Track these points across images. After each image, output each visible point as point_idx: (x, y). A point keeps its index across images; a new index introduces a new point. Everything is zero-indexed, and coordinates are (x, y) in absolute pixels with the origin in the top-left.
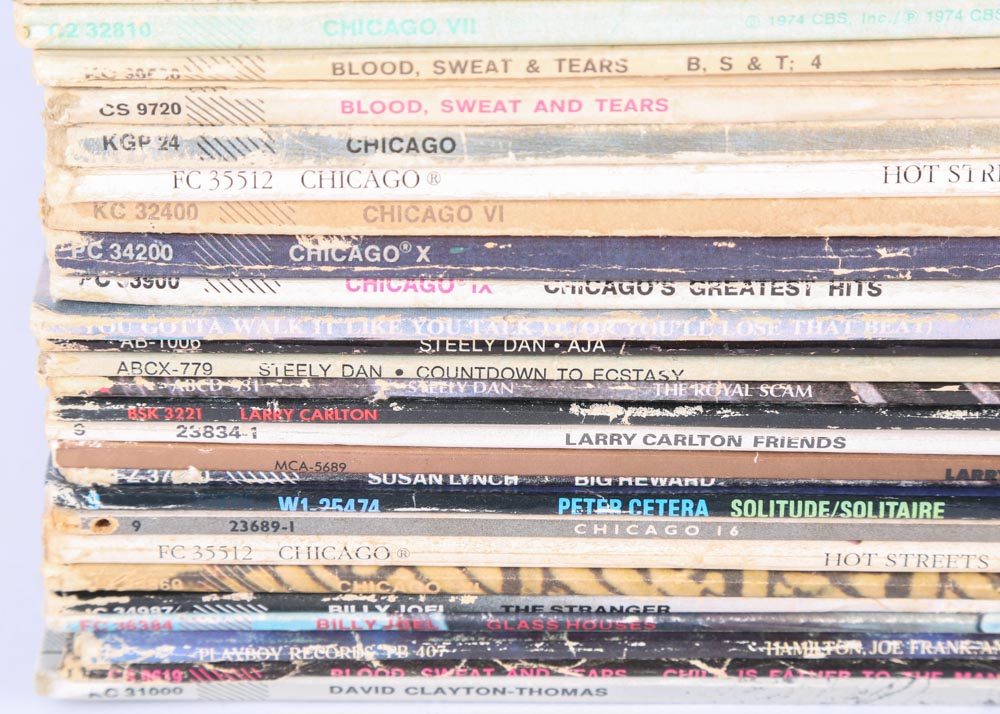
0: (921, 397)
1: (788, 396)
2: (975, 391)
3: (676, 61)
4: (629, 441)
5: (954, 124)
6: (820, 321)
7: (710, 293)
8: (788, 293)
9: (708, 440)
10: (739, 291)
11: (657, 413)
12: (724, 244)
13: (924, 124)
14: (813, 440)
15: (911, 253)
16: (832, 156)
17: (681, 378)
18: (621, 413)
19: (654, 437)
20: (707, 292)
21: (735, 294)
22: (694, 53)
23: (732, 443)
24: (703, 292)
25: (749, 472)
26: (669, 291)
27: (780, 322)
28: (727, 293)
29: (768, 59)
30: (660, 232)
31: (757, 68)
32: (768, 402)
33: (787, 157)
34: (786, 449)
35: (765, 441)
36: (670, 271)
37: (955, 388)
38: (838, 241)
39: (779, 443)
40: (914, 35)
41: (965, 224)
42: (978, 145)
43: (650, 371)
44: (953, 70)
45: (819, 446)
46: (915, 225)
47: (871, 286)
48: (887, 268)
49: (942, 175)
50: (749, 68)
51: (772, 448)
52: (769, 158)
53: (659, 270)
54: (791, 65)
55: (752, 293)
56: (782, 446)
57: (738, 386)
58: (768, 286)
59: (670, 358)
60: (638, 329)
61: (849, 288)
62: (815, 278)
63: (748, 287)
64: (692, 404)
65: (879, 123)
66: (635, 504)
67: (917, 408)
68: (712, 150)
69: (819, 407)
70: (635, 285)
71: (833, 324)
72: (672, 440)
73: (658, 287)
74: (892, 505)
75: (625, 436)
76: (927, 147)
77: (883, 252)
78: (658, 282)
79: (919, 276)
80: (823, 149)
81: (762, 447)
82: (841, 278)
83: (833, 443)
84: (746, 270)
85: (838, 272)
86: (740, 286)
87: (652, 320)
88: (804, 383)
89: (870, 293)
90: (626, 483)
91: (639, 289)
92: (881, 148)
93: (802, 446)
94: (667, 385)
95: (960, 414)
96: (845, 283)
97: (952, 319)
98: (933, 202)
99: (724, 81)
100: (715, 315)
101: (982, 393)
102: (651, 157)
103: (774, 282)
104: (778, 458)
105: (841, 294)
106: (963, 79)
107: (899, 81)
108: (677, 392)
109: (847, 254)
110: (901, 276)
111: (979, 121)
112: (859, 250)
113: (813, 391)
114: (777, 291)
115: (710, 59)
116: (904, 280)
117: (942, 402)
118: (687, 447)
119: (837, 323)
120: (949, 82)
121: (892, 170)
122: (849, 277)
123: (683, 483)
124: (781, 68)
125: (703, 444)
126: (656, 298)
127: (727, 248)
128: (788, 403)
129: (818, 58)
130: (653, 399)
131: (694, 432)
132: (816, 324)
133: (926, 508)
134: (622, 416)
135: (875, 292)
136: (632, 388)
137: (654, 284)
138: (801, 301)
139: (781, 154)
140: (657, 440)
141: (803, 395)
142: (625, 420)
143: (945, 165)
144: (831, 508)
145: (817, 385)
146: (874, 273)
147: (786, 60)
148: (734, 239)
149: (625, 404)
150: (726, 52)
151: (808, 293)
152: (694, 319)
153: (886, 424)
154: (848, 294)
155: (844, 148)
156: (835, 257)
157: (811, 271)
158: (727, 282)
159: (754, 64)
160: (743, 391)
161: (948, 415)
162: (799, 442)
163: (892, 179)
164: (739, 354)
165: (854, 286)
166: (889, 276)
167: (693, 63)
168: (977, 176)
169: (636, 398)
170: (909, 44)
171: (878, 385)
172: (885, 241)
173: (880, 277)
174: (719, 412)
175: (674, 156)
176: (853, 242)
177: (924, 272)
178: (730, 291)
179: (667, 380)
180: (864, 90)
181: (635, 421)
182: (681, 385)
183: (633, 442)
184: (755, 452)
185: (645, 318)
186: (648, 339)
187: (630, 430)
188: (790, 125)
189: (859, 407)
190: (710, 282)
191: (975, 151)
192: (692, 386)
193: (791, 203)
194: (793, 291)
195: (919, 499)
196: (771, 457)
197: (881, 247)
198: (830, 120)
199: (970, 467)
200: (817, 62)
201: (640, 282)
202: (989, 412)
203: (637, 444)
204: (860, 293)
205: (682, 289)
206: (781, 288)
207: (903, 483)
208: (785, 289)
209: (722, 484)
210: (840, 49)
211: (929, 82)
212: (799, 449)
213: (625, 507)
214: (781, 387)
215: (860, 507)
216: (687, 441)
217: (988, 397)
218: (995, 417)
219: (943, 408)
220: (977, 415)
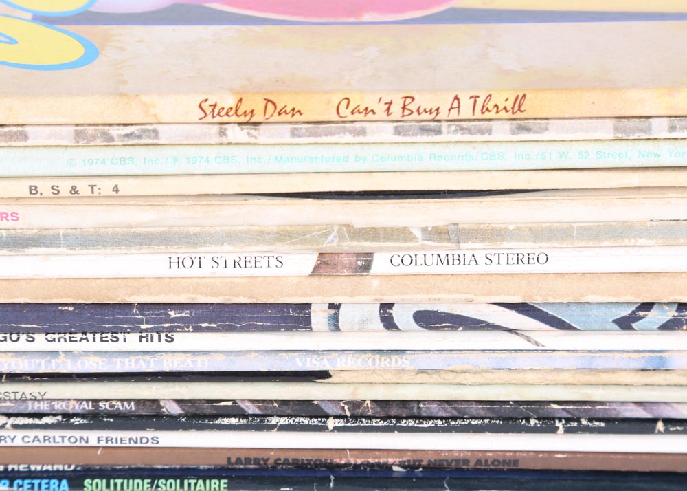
0: (208, 409)
1: (118, 409)
2: (242, 405)
3: (22, 188)
4: (13, 440)
5: (212, 230)
6: (133, 359)
7: (59, 341)
8: (111, 340)
9: (66, 440)
10: (78, 339)
11: (29, 421)
12: (66, 308)
13: (192, 230)
14: (137, 439)
15: (191, 314)
16: (133, 250)
17: (45, 397)
18: (5, 422)
19: (29, 437)
20: (57, 340)
21: (76, 341)
22: (32, 182)
23: (82, 441)
24: (54, 340)
25: (96, 461)
26: (31, 339)
27: (106, 360)
28: (71, 341)
29: (84, 189)
30: (22, 300)
31: (76, 193)
32: (105, 413)
33: (102, 251)
34: (119, 444)
35: (104, 439)
36: (30, 326)
37: (230, 403)
38: (142, 306)
39: (114, 441)
40: (179, 173)
41: (225, 295)
42: (229, 244)
43: (23, 393)
44: (207, 195)
45: (141, 442)
46: (194, 296)
47: (166, 336)
48: (176, 324)
49: (207, 263)
50: (71, 192)
51: (110, 444)
52: (90, 251)
53: (23, 326)
54: (99, 191)
55: (88, 341)
56: (117, 442)
57: (84, 402)
58: (98, 336)
59: (38, 384)
60: (10, 365)
61: (152, 337)
62: (129, 330)
63: (84, 337)
64: (55, 415)
65: (162, 229)
66: (18, 484)
67: (204, 416)
68: (52, 246)
69: (140, 416)
70: (8, 335)
71: (141, 361)
72: (42, 439)
73: (23, 337)
74: (193, 482)
75: (9, 437)
76: (196, 244)
77: (172, 314)
78: (23, 333)
79: (197, 329)
80: (126, 246)
81: (103, 444)
82: (146, 330)
83: (151, 441)
84: (81, 326)
85: (144, 326)
86: (78, 336)
87: (19, 359)
88: (129, 401)
89: (166, 340)
90: (13, 469)
91: (11, 338)
92: (165, 245)
93: (130, 443)
94: (36, 402)
95: (234, 421)
96: (150, 334)
97: (221, 357)
98: (204, 280)
99: (55, 201)
100: (63, 355)
101: (248, 407)
102: (10, 251)
103: (102, 333)
104: (114, 451)
105: (147, 341)
106: (214, 201)
107: (172, 202)
108: (44, 407)
109: (148, 315)
110: (186, 329)
111: (229, 228)
112: (157, 312)
113: (135, 405)
114: (104, 339)
115: (44, 187)
116: (189, 331)
117: (222, 412)
118: (52, 444)
119: (144, 360)
120: (205, 203)
121: (174, 260)
122: (152, 330)
123: (53, 468)
124: (93, 192)
125: (63, 441)
126: (23, 344)
127: (67, 310)
128: (119, 414)
129: (116, 186)
130: (27, 412)
131: (57, 434)
132: (130, 361)
133: (215, 483)
134: (6, 424)
135: (169, 340)
136: (13, 405)
137: (21, 335)
138: (120, 346)
139: (98, 249)
140: (31, 439)
141: (128, 408)
142: (8, 426)
143: (209, 257)
144: (152, 484)
145: (138, 402)
146: (167, 327)
147: (95, 188)
148: (73, 305)
149: (9, 415)
150: (55, 182)
151: (125, 341)
152: (48, 358)
153: (186, 428)
154: (152, 341)
155: (140, 245)
156: (140, 317)
157: (125, 326)
158: (70, 333)
159: (74, 190)
160: (88, 405)
161: (226, 421)
162: (128, 440)
163: (174, 265)
164: (83, 381)
165: (156, 336)
166: (178, 329)
167: (33, 190)
168: (230, 264)
169: (16, 411)
170: (176, 178)
171: (179, 401)
172: (174, 306)
173: (172, 330)
174: (72, 420)
175: (26, 250)
176: (152, 306)
177: (200, 326)
178: (72, 339)
179: (36, 399)
180: (149, 208)
181: (16, 427)
182: (46, 402)
183: (15, 440)
184: (98, 447)
185: (14, 358)
186: (17, 372)
187: (13, 433)
188: (104, 230)
189: (167, 416)
190: (59, 333)
191: (227, 248)
192: (53, 403)
193: (109, 281)
194: (115, 339)
195: (211, 478)
196: (110, 450)
197: (171, 310)
198: (130, 227)
199: (243, 456)
200: (116, 189)
201: (11, 334)
202: (253, 419)
203: (18, 442)
204: (160, 341)
205: (40, 338)
206: (107, 337)
207: (201, 467)
208: (109, 338)
209: (79, 468)
210: (131, 181)
211: (191, 203)
212: (128, 445)
213: (11, 485)
214: (113, 403)
215: (171, 484)
216: (52, 440)
217: (251, 409)
218: (258, 420)
219: (223, 416)
220: (245, 421)
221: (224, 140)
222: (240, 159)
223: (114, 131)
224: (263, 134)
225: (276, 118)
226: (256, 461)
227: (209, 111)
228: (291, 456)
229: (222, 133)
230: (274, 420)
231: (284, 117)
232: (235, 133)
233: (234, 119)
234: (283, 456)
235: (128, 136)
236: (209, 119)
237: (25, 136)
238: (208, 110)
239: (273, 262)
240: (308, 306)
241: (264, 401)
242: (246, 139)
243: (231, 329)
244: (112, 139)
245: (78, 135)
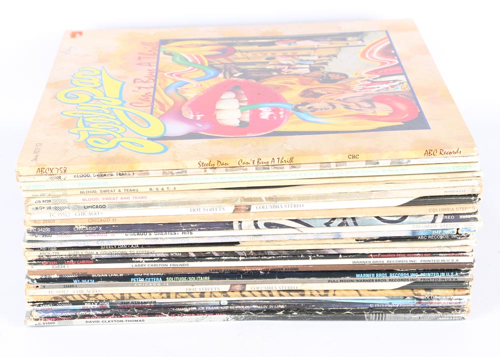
0: (203, 255)
2: (214, 253)
3: (147, 189)
5: (203, 200)
6: (181, 239)
11: (150, 260)
13: (197, 200)
14: (182, 265)
15: (197, 225)
16: (180, 207)
17: (154, 252)
19: (150, 265)
20: (158, 234)
22: (151, 187)
23: (166, 266)
25: (170, 272)
26: (150, 234)
27: (172, 240)
29: (165, 188)
30: (148, 223)
32: (172, 257)
33: (171, 207)
34: (177, 266)
36: (150, 230)
37: (210, 253)
38: (183, 223)
39: (175, 265)
40: (193, 183)
41: (207, 219)
43: (148, 251)
46: (198, 220)
49: (202, 210)
52: (167, 207)
53: (148, 230)
55: (167, 234)
58: (170, 233)
59: (152, 248)
60: (144, 242)
62: (179, 231)
64: (157, 258)
65: (188, 200)
66: (147, 279)
67: (202, 257)
68: (156, 206)
69: (183, 258)
71: (183, 240)
72: (154, 265)
73: (148, 234)
74: (199, 278)
76: (198, 204)
77: (192, 226)
79: (199, 230)
80: (178, 205)
81: (172, 266)
82: (184, 231)
83: (186, 265)
84: (165, 230)
85: (183, 230)
86: (164, 233)
88: (179, 253)
90: (145, 275)
91: (144, 234)
92: (189, 205)
94: (152, 254)
95: (211, 258)
97: (207, 238)
98: (201, 215)
99: (157, 192)
100: (159, 239)
102: (144, 208)
105: (185, 234)
106: (203, 191)
107: (191, 191)
108: (154, 255)
109: (185, 226)
110: (196, 230)
111: (208, 199)
112: (187, 225)
115: (154, 189)
118: (157, 267)
120: (201, 192)
121: (192, 209)
122: (186, 231)
123: (157, 274)
124: (168, 190)
125: (160, 266)
126: (148, 236)
127: (161, 225)
128: (177, 257)
129: (175, 188)
130: (149, 257)
131: (158, 263)
133: (206, 278)
134: (143, 261)
135: (191, 233)
136: (145, 255)
138: (176, 236)
141: (179, 255)
143: (202, 208)
144: (187, 278)
145: (182, 253)
146: (190, 230)
147: (169, 188)
148: (162, 223)
149: (144, 258)
150: (157, 187)
151: (178, 234)
152: (155, 240)
153: (197, 261)
155: (182, 205)
156: (182, 227)
158: (162, 232)
159: (163, 189)
160: (167, 255)
161: (209, 258)
162: (179, 265)
163: (192, 211)
164: (166, 247)
165: (187, 232)
166: (194, 230)
167: (151, 189)
168: (209, 210)
169: (146, 257)
170: (192, 185)
171: (194, 253)
173: (192, 230)
174: (162, 259)
175: (149, 207)
176: (186, 223)
178: (162, 234)
180: (184, 194)
181: (146, 262)
183: (145, 266)
184: (170, 267)
185: (146, 240)
186: (147, 244)
187: (145, 264)
188: (171, 201)
189: (191, 257)
191: (207, 205)
192: (157, 254)
193: (173, 216)
194: (175, 234)
195: (205, 276)
196: (174, 268)
197: (191, 224)
198: (179, 199)
199: (214, 269)
203: (147, 266)
204: (188, 234)
205: (153, 234)
207: (202, 273)
208: (173, 233)
209: (165, 274)
210: (179, 186)
211: (197, 192)
213: (145, 280)
214: (175, 254)
215: (193, 278)
216: (156, 265)
217: (216, 255)
218: (218, 258)
219: (208, 257)
220: (214, 258)
221: (206, 173)
222: (211, 179)
223: (174, 171)
224: (217, 171)
225: (221, 166)
226: (218, 271)
227: (201, 165)
228: (229, 269)
229: (205, 171)
230: (223, 258)
231: (223, 166)
232: (209, 171)
233: (209, 167)
234: (226, 269)
235: (178, 173)
236: (201, 167)
237: (149, 174)
238: (201, 164)
239: (221, 209)
240: (232, 222)
241: (220, 252)
242: (213, 173)
243: (209, 230)
244: (173, 174)
245: (164, 173)
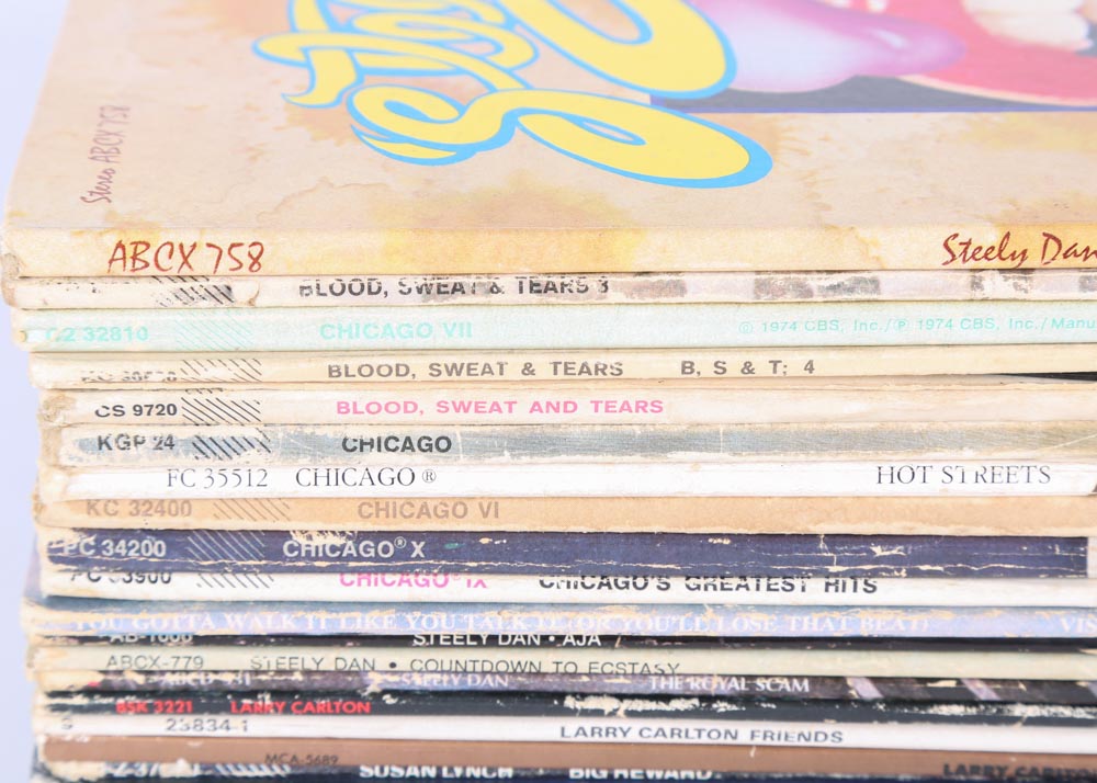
0: (917, 692)
1: (784, 690)
2: (971, 687)
3: (671, 365)
4: (625, 734)
5: (946, 427)
6: (816, 617)
7: (706, 589)
8: (784, 589)
9: (704, 734)
10: (734, 587)
11: (652, 706)
12: (719, 541)
13: (916, 427)
14: (810, 734)
15: (906, 551)
16: (826, 457)
17: (677, 671)
18: (616, 707)
19: (649, 729)
20: (702, 587)
21: (731, 589)
22: (688, 357)
23: (728, 736)
24: (698, 587)
25: (746, 766)
26: (664, 586)
27: (775, 618)
28: (723, 589)
29: (761, 363)
30: (656, 529)
31: (751, 372)
32: (764, 696)
33: (781, 457)
34: (782, 742)
35: (761, 735)
36: (666, 566)
37: (952, 684)
38: (833, 539)
39: (776, 737)
40: (905, 342)
41: (959, 523)
42: (970, 448)
43: (646, 665)
44: (945, 375)
45: (816, 739)
46: (909, 524)
47: (866, 583)
48: (882, 566)
49: (935, 476)
50: (743, 371)
51: (768, 742)
52: (764, 457)
53: (655, 566)
54: (785, 370)
55: (748, 589)
56: (779, 738)
57: (734, 679)
58: (764, 582)
59: (666, 651)
60: (633, 624)
61: (844, 584)
62: (810, 574)
63: (743, 583)
64: (688, 697)
65: (872, 425)
67: (912, 703)
68: (707, 450)
69: (816, 701)
70: (630, 580)
71: (828, 620)
72: (668, 733)
73: (653, 582)
75: (621, 729)
76: (920, 448)
77: (878, 551)
78: (653, 577)
79: (914, 574)
80: (817, 450)
81: (759, 741)
82: (836, 575)
83: (830, 737)
84: (741, 566)
85: (834, 569)
86: (735, 581)
87: (647, 616)
88: (800, 678)
89: (865, 590)
90: (621, 776)
91: (634, 584)
92: (874, 449)
93: (799, 739)
94: (663, 678)
95: (957, 710)
96: (841, 580)
97: (947, 616)
98: (927, 502)
99: (717, 384)
100: (710, 610)
101: (979, 689)
102: (646, 456)
103: (769, 578)
104: (775, 752)
105: (837, 590)
107: (892, 385)
108: (674, 685)
109: (842, 552)
110: (896, 573)
111: (970, 424)
112: (854, 548)
113: (809, 684)
114: (772, 587)
115: (704, 364)
116: (900, 577)
117: (939, 696)
118: (683, 740)
119: (833, 619)
120: (941, 387)
121: (886, 470)
122: (844, 574)
123: (679, 775)
124: (775, 371)
125: (699, 736)
126: (652, 592)
127: (722, 544)
128: (785, 696)
129: (810, 362)
130: (649, 692)
131: (691, 725)
132: (811, 620)
134: (617, 710)
135: (870, 589)
136: (627, 682)
137: (649, 579)
138: (796, 597)
139: (775, 454)
140: (654, 732)
141: (800, 689)
142: (621, 713)
143: (938, 467)
145: (814, 680)
146: (867, 571)
147: (779, 365)
148: (729, 536)
149: (621, 697)
150: (720, 357)
151: (803, 589)
152: (690, 614)
153: (883, 718)
154: (844, 590)
155: (837, 449)
156: (830, 554)
157: (806, 568)
158: (722, 578)
159: (748, 368)
160: (740, 684)
161: (945, 710)
162: (796, 736)
163: (886, 479)
164: (734, 648)
165: (850, 582)
166: (884, 574)
167: (687, 368)
168: (970, 477)
169: (632, 691)
170: (901, 351)
171: (875, 680)
172: (880, 539)
173: (875, 574)
174: (715, 706)
175: (669, 455)
176: (848, 539)
177: (919, 569)
178: (726, 586)
179: (663, 674)
180: (856, 394)
181: (631, 714)
182: (677, 678)
183: (628, 734)
184: (750, 746)
185: (641, 613)
186: (643, 634)
187: (626, 723)
188: (784, 426)
189: (856, 701)
190: (706, 577)
191: (968, 453)
192: (688, 680)
193: (786, 501)
194: (788, 587)
196: (768, 751)
197: (876, 546)
198: (824, 421)
199: (967, 762)
200: (810, 367)
201: (635, 578)
202: (987, 708)
203: (633, 737)
204: (855, 590)
205: (678, 584)
206: (776, 584)
207: (901, 778)
208: (781, 585)
209: (718, 777)
210: (832, 355)
211: (920, 387)
212: (796, 743)
214: (778, 681)
216: (683, 734)
217: (984, 693)
218: (994, 708)
219: (940, 702)
220: (973, 711)
221: (978, 294)
222: (1001, 323)
223: (813, 282)
224: (1038, 286)
225: (1060, 261)
226: (988, 770)
227: (960, 252)
228: (1042, 764)
229: (976, 285)
230: (1018, 710)
231: (1073, 261)
232: (995, 285)
233: (997, 263)
234: (1028, 764)
235: (833, 288)
236: (958, 263)
237: (681, 289)
238: (958, 250)
239: (1036, 475)
240: (1083, 541)
241: (1003, 681)
242: (1013, 294)
243: (964, 574)
244: (809, 293)
245: (760, 287)
